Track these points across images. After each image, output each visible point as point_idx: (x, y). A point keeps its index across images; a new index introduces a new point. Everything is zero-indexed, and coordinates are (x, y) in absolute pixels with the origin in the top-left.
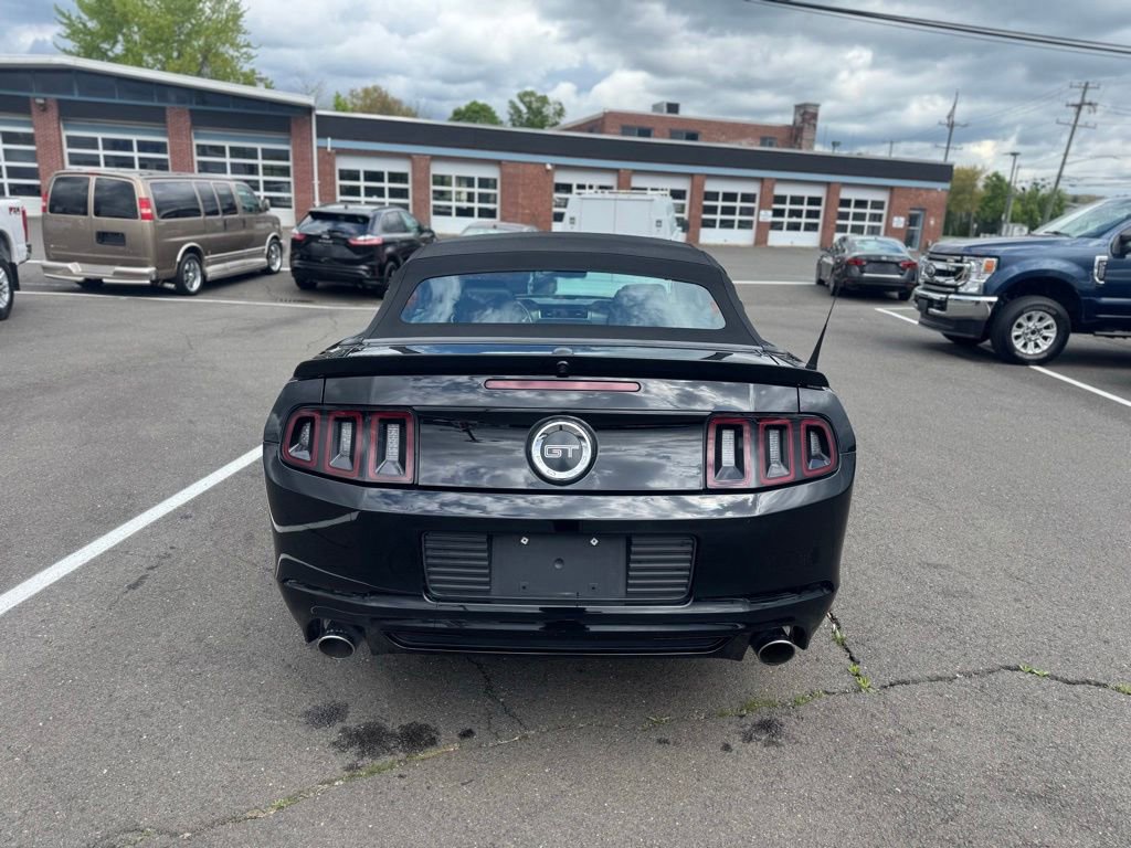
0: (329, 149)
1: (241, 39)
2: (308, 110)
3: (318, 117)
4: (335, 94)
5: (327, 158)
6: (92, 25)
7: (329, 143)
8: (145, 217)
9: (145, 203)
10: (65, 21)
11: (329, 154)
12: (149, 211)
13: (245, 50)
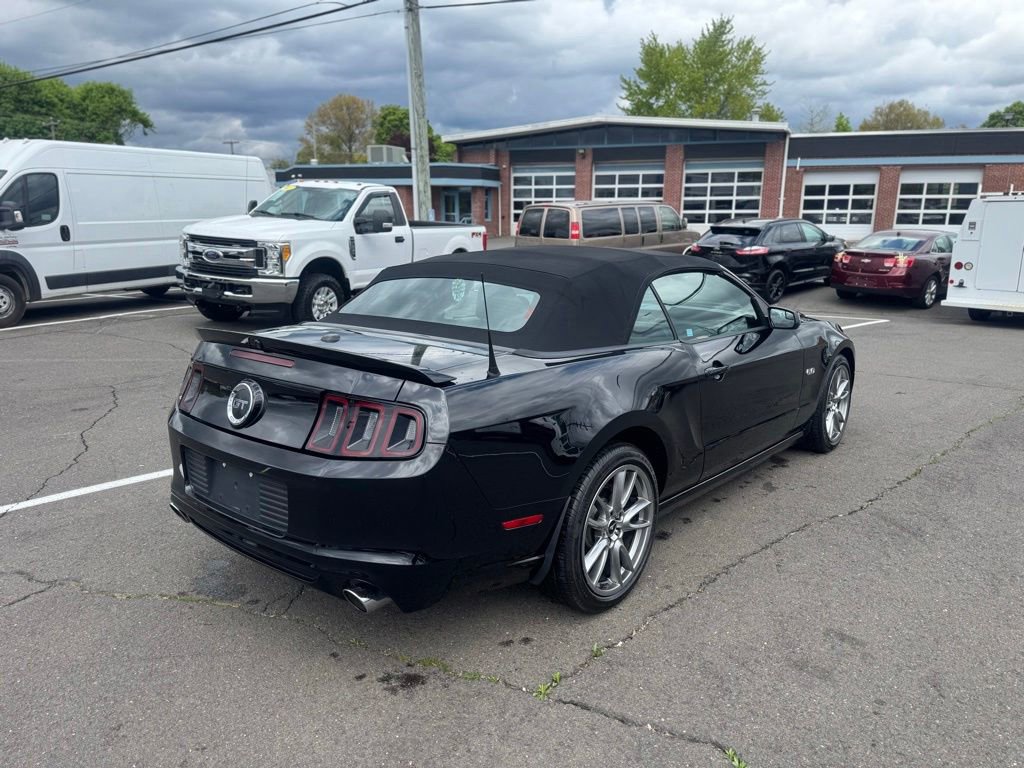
0: (798, 168)
1: (759, 79)
2: (783, 134)
3: (791, 139)
4: (838, 115)
5: (795, 175)
6: (644, 87)
7: (799, 162)
8: (574, 236)
9: (576, 226)
10: (626, 86)
11: (798, 172)
12: (577, 232)
13: (760, 88)
